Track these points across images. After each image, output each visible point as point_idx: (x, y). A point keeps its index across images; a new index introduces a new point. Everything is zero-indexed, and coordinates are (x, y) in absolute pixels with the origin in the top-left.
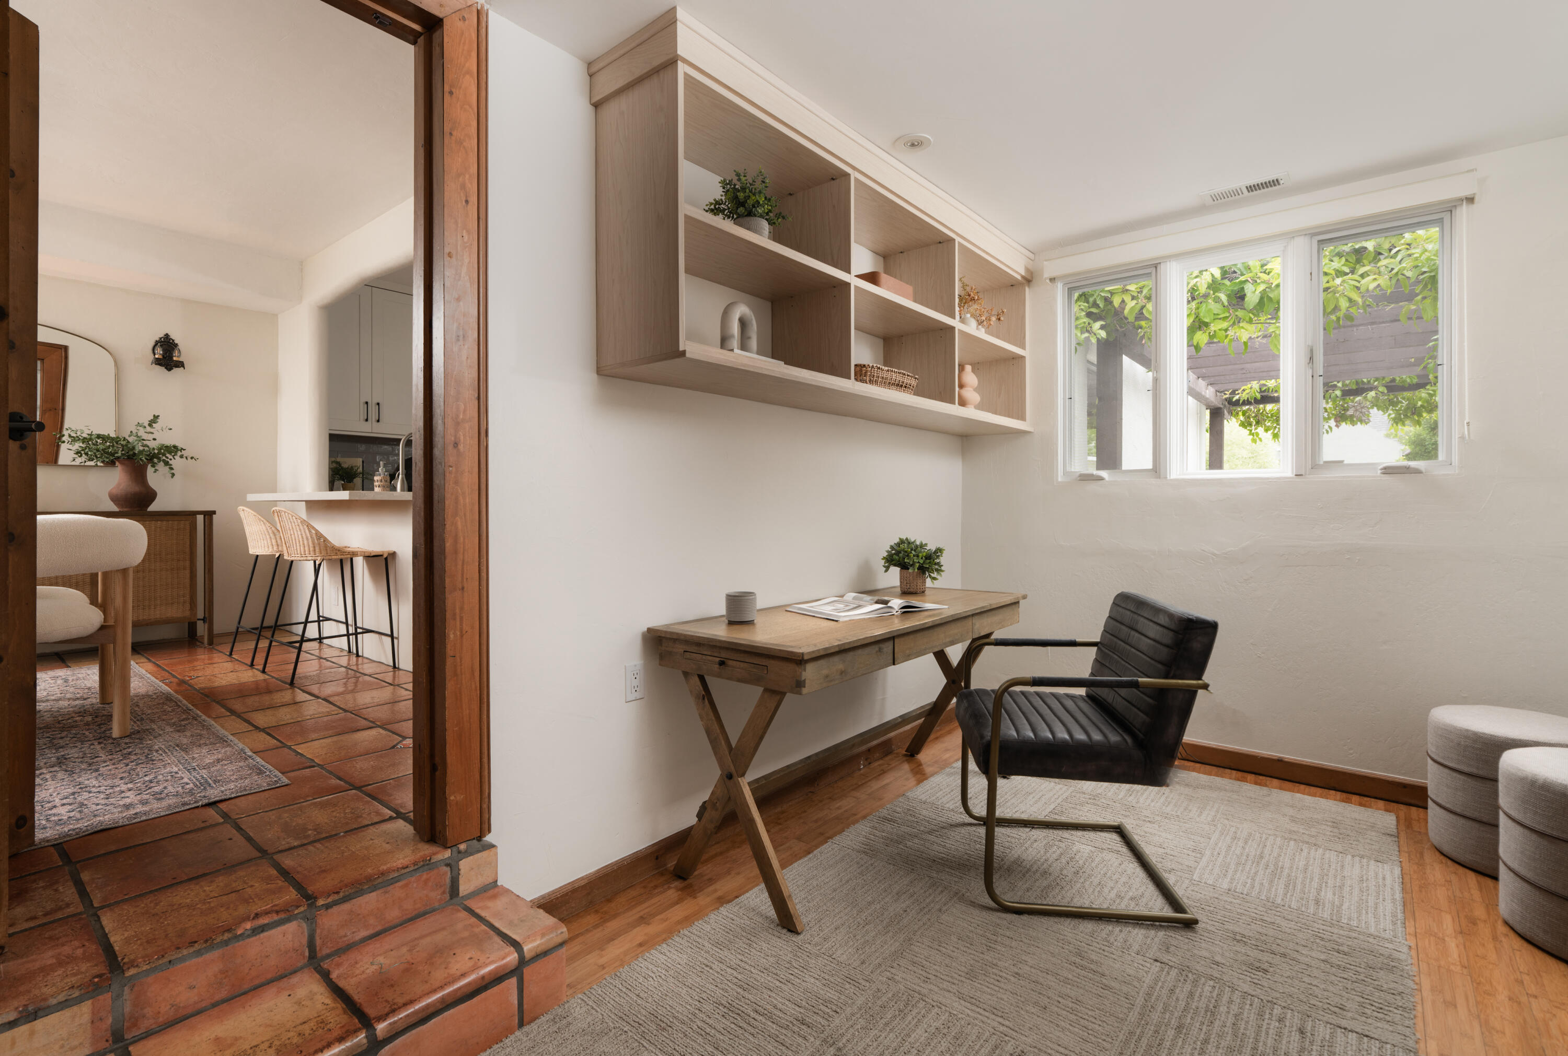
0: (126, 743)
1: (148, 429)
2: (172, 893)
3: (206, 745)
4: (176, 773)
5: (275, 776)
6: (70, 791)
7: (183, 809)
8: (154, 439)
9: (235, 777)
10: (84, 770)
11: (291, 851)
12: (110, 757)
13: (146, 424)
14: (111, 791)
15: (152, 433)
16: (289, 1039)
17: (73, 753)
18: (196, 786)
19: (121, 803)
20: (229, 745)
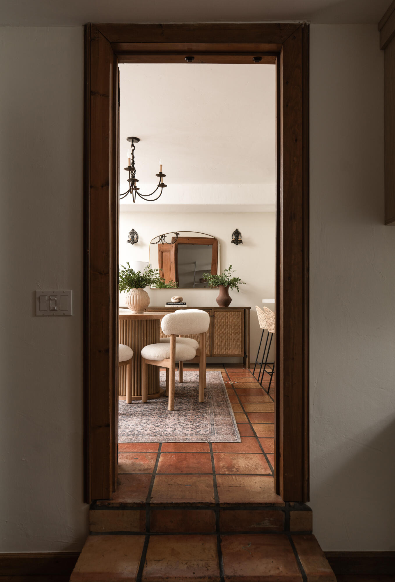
0: (200, 407)
1: (229, 271)
2: (178, 477)
3: (223, 414)
4: (207, 425)
5: (238, 437)
6: (175, 422)
7: (200, 442)
8: (231, 276)
9: (224, 433)
10: (183, 415)
11: (223, 476)
12: (193, 412)
13: (228, 269)
14: (185, 426)
15: (230, 273)
16: (193, 564)
17: (184, 407)
18: (210, 433)
19: (185, 432)
20: (230, 417)
